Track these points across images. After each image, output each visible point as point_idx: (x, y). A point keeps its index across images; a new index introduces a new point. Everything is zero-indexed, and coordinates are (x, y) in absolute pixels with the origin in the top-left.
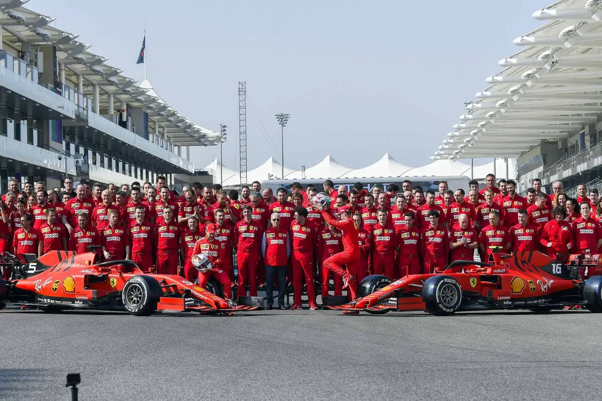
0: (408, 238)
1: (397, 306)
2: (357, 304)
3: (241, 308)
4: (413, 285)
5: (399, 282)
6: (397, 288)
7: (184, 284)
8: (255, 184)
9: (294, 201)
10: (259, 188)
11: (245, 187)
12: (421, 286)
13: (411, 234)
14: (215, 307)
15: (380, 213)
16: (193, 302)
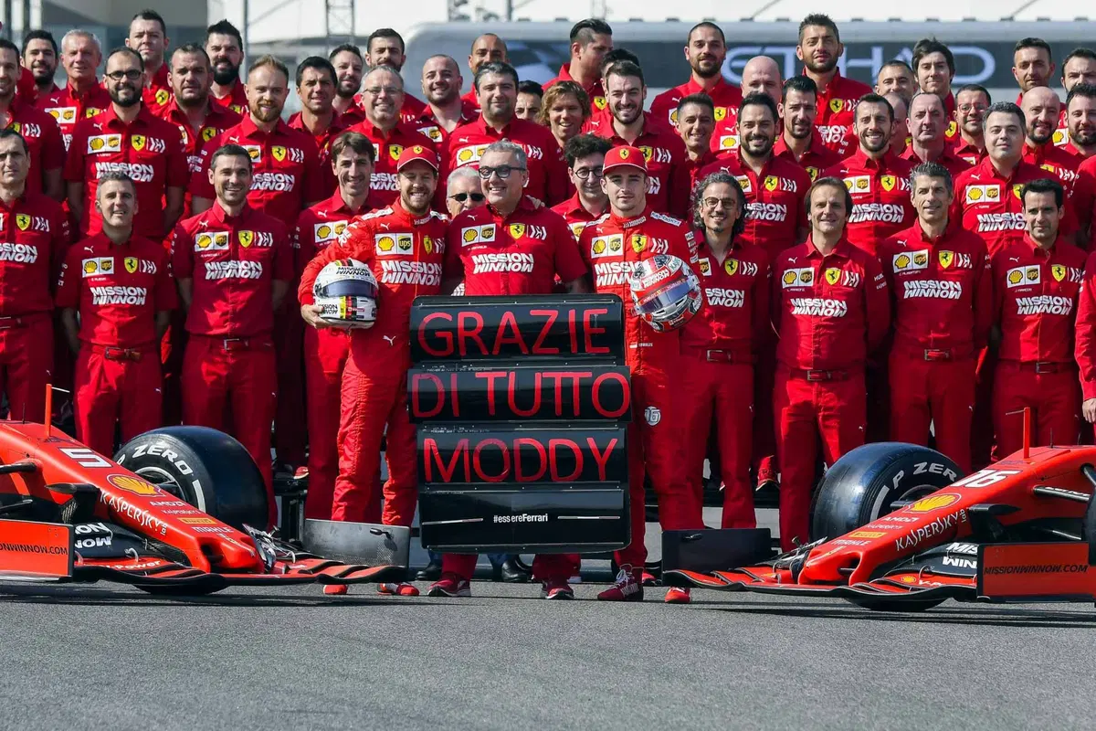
0: (1036, 291)
1: (979, 581)
2: (809, 563)
3: (315, 570)
4: (1049, 490)
5: (988, 478)
6: (981, 502)
7: (74, 464)
8: (379, 42)
9: (553, 114)
10: (397, 58)
11: (349, 48)
12: (1085, 497)
13: (1046, 273)
14: (201, 564)
15: (922, 180)
16: (108, 542)
